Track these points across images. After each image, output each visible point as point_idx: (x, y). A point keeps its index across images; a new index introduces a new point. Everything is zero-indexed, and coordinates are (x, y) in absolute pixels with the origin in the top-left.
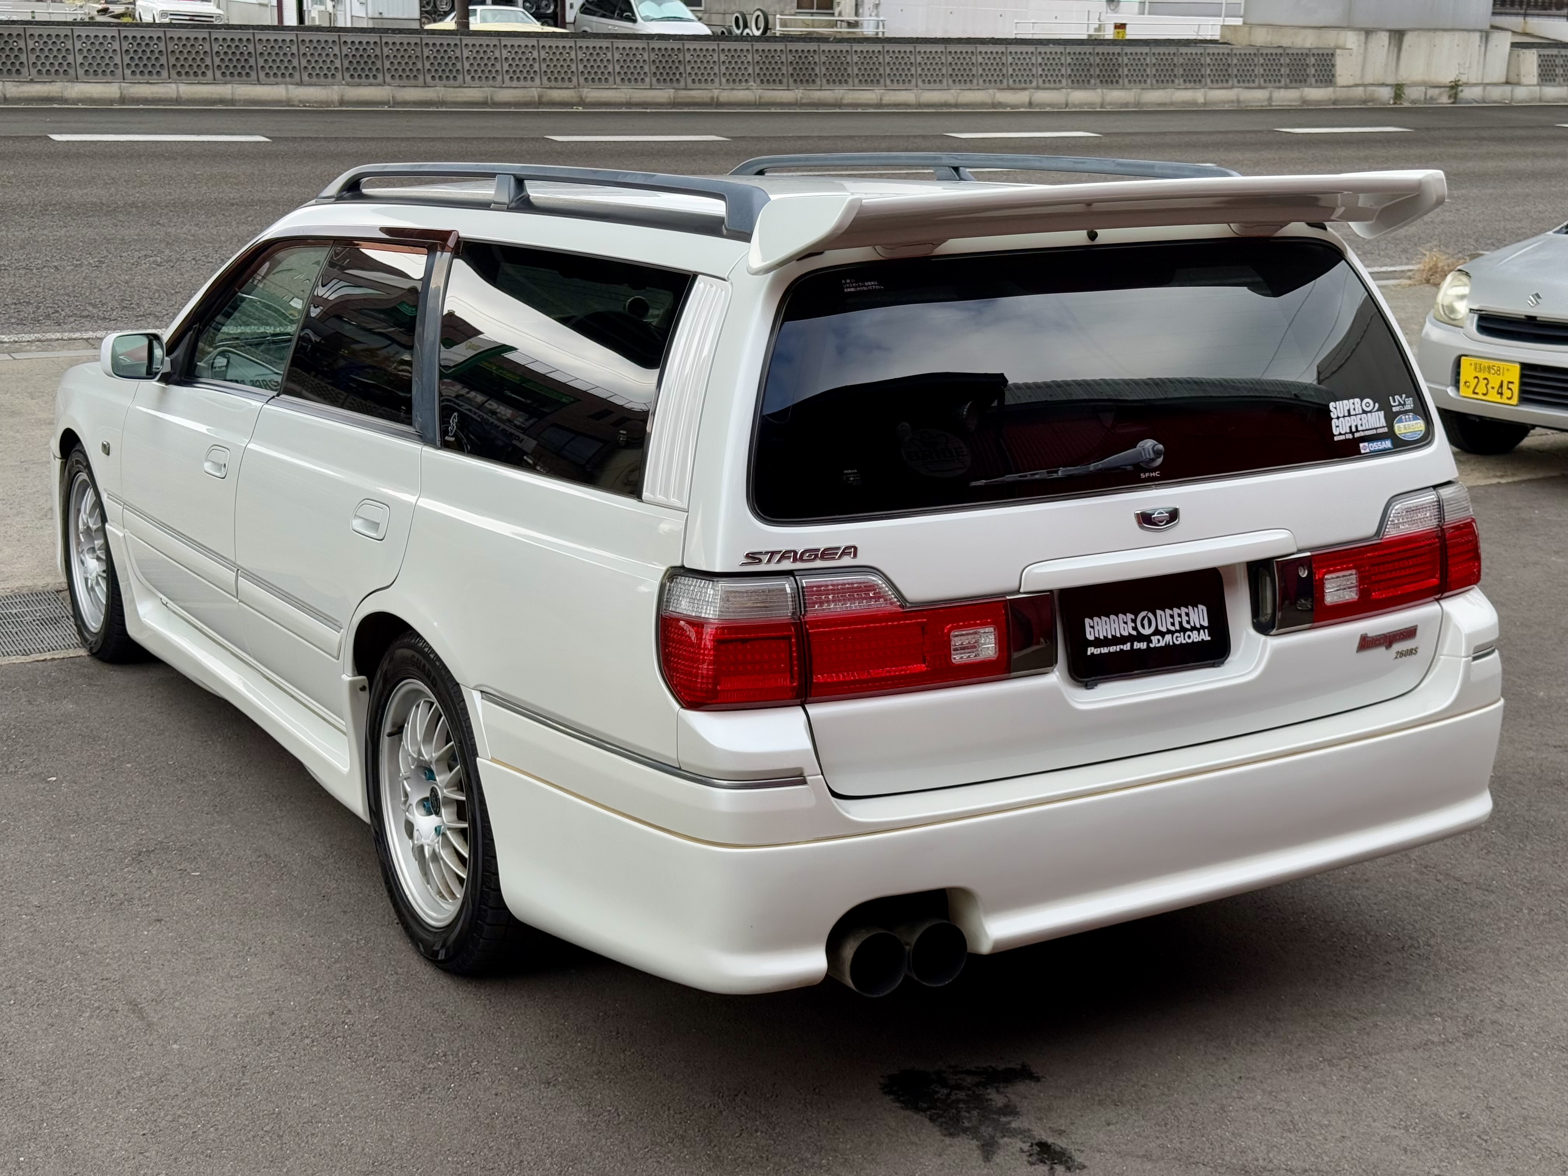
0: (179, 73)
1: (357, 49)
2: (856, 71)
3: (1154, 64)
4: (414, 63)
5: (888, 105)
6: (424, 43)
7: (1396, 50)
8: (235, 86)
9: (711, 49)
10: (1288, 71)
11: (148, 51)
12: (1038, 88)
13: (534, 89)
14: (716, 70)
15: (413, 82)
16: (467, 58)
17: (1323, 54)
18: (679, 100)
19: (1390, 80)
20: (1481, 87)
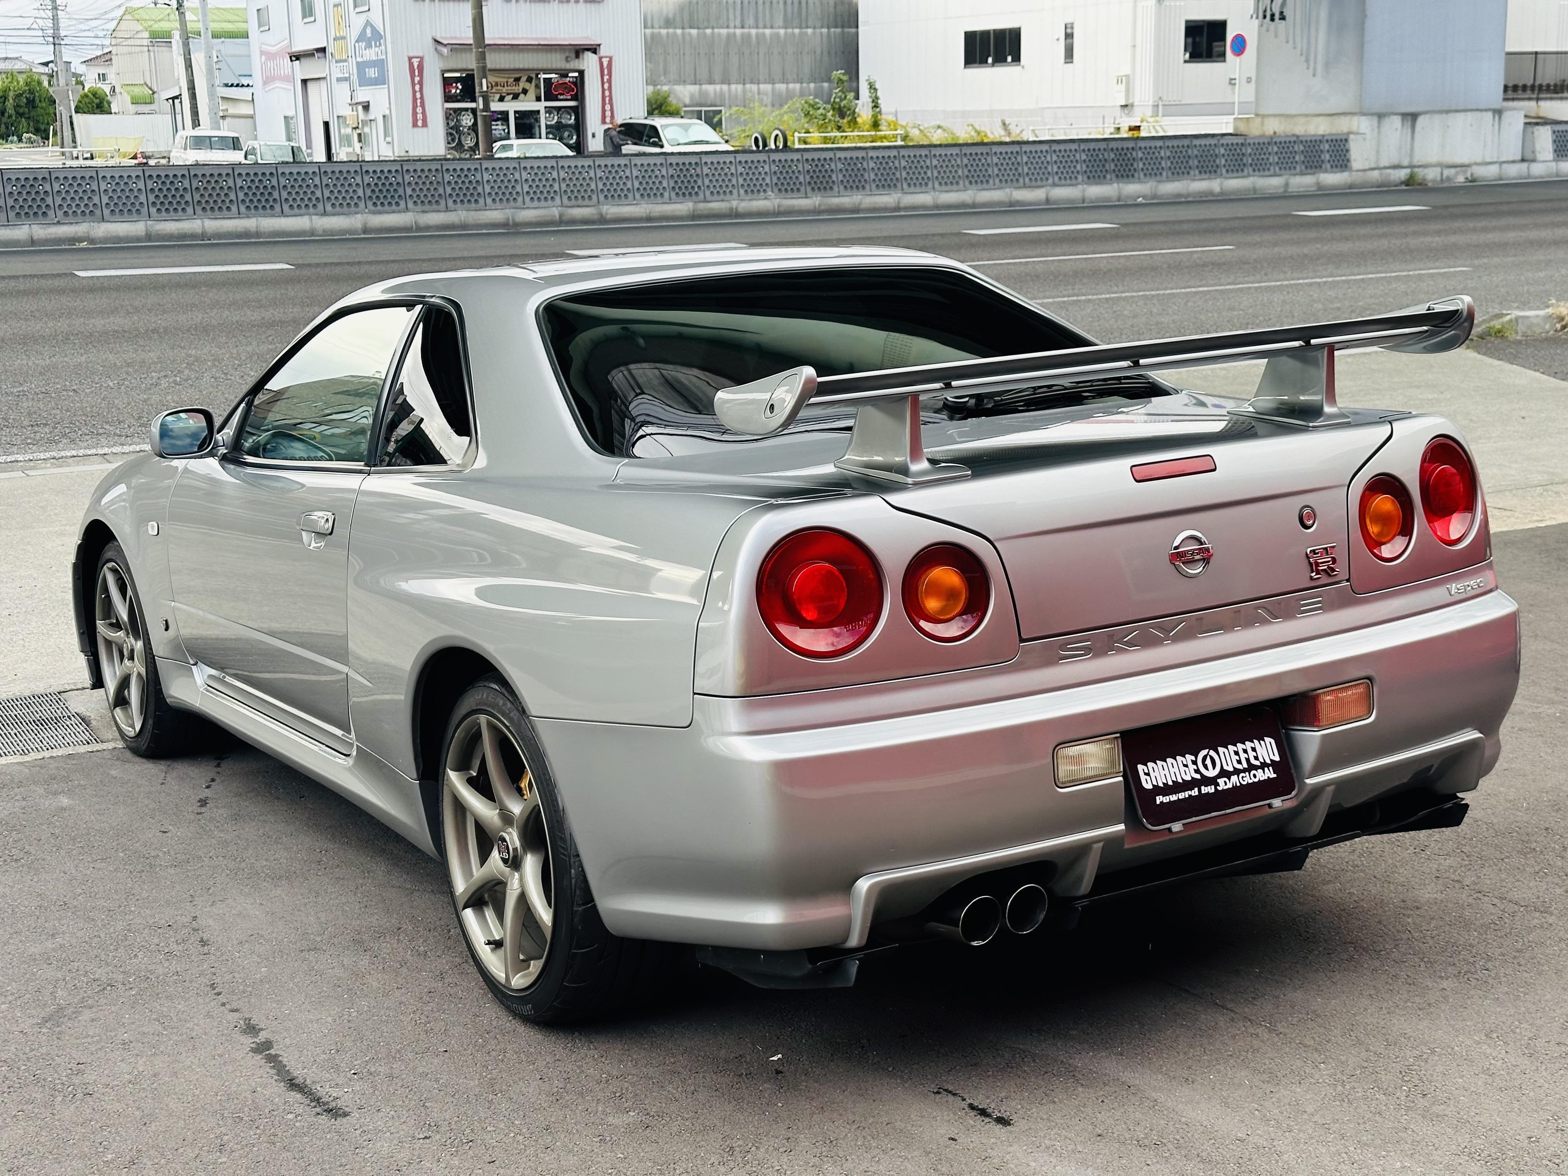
0: (204, 209)
1: (379, 178)
2: (872, 176)
3: (1169, 157)
4: (435, 189)
5: (906, 208)
6: (444, 169)
7: (1409, 131)
8: (260, 219)
9: (728, 162)
10: (1303, 158)
11: (173, 189)
12: (1054, 185)
13: (554, 209)
14: (734, 181)
15: (435, 207)
16: (488, 181)
17: (1336, 140)
18: (699, 212)
19: (1406, 163)
20: (1497, 166)
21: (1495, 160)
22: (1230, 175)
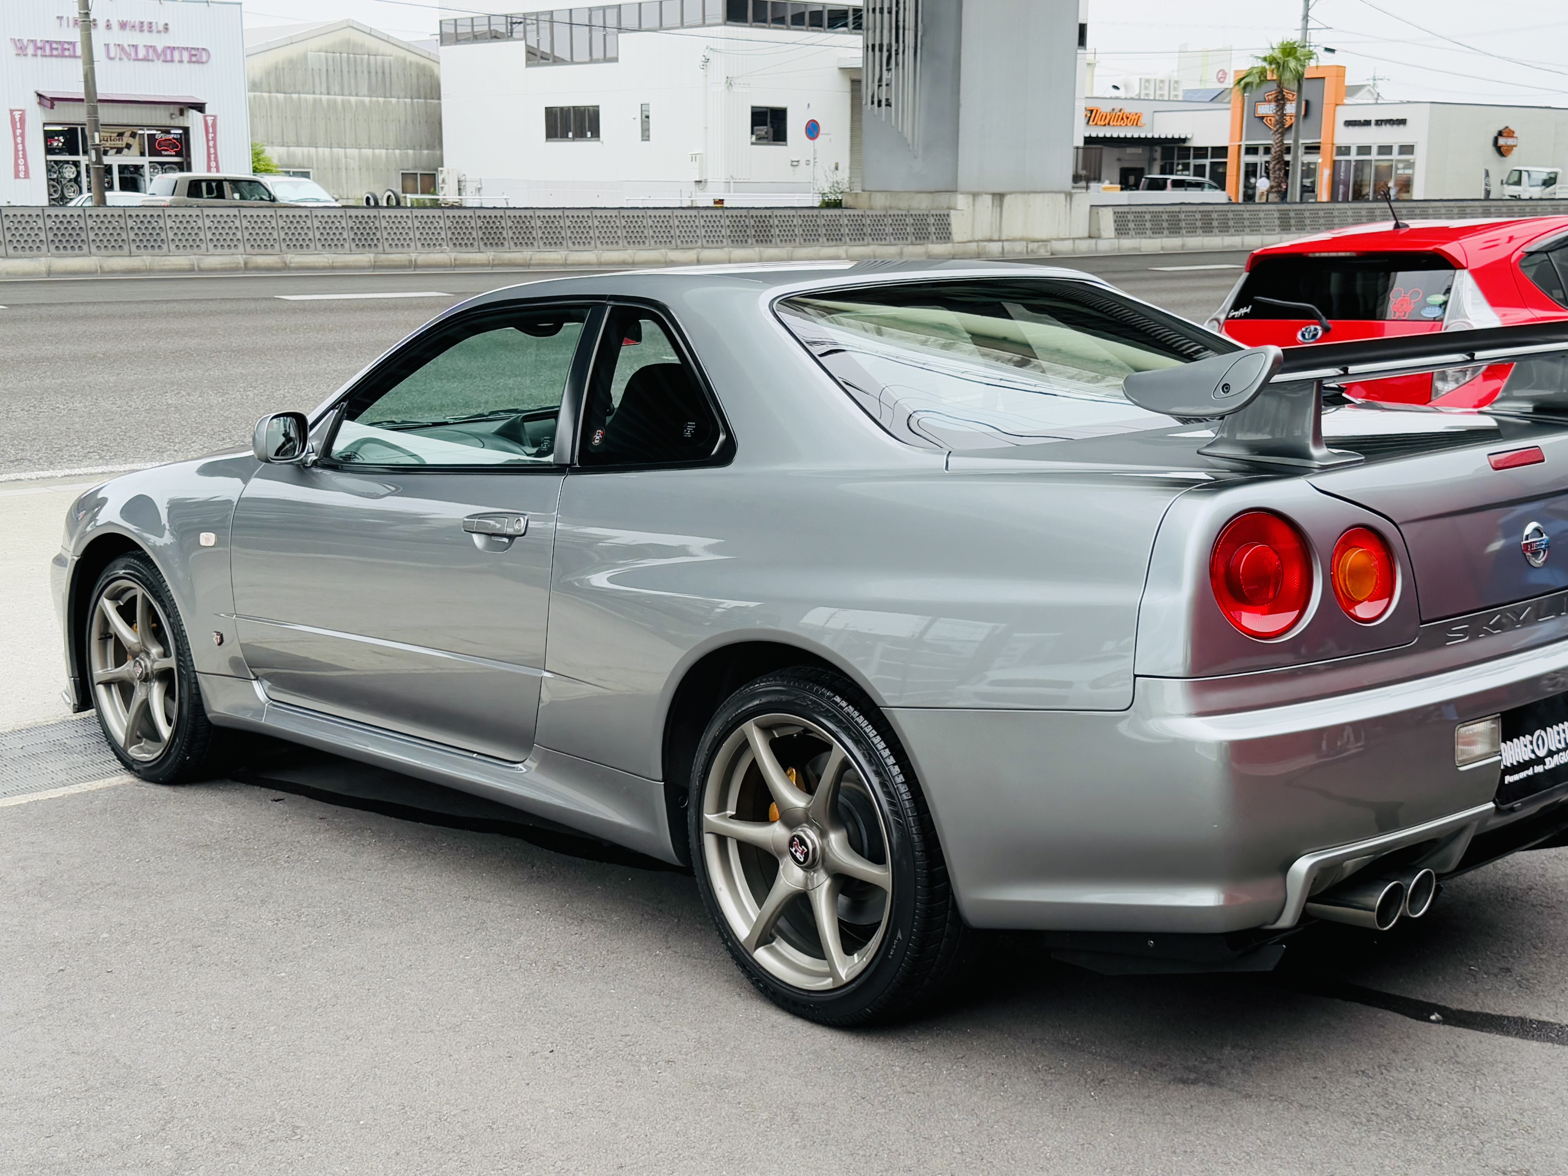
2: (540, 234)
4: (118, 234)
7: (998, 209)
9: (405, 216)
10: (913, 230)
12: (703, 247)
13: (239, 256)
14: (411, 235)
15: (118, 252)
17: (938, 215)
19: (995, 239)
20: (1071, 241)
21: (1068, 236)
22: (853, 243)
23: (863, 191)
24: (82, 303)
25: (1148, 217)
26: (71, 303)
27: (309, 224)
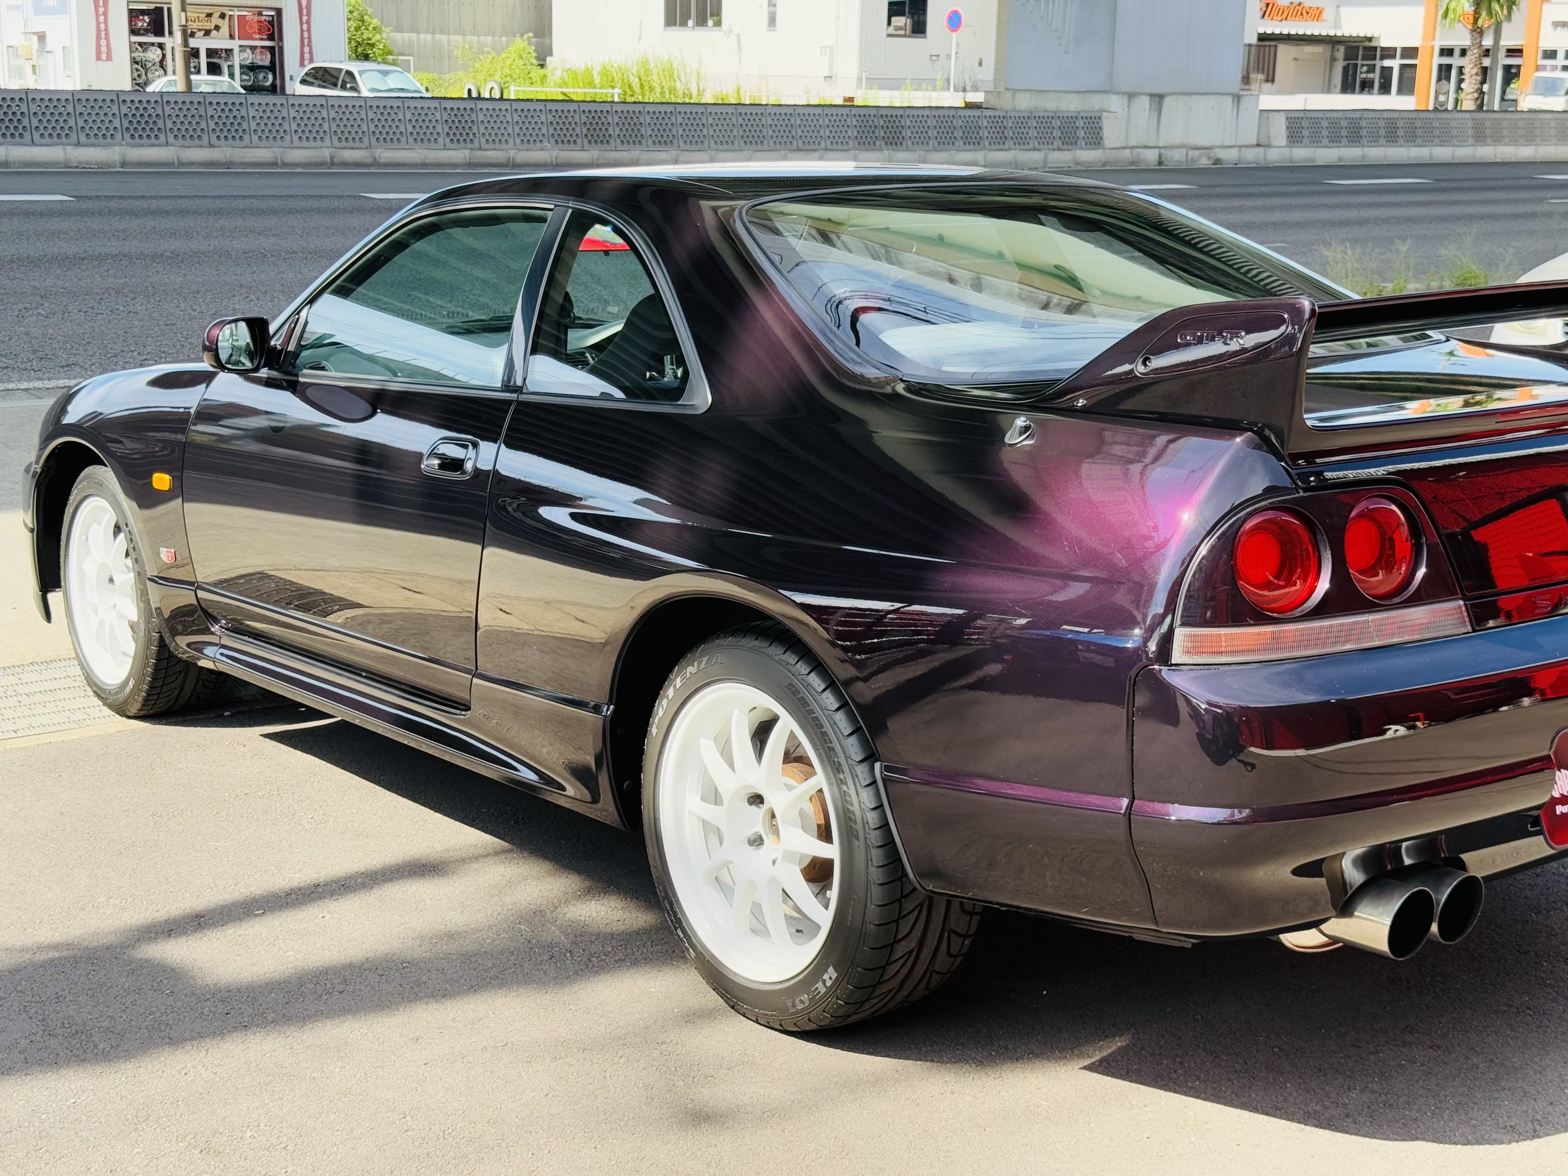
1: (137, 108)
2: (650, 132)
3: (935, 127)
4: (197, 123)
7: (1156, 112)
8: (9, 147)
9: (503, 109)
10: (1059, 134)
12: (826, 149)
13: (324, 149)
14: (510, 130)
17: (1090, 118)
19: (1151, 144)
20: (1237, 149)
21: (1233, 144)
23: (1007, 89)
24: (155, 197)
25: (1325, 124)
26: (143, 197)
27: (401, 116)
